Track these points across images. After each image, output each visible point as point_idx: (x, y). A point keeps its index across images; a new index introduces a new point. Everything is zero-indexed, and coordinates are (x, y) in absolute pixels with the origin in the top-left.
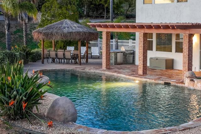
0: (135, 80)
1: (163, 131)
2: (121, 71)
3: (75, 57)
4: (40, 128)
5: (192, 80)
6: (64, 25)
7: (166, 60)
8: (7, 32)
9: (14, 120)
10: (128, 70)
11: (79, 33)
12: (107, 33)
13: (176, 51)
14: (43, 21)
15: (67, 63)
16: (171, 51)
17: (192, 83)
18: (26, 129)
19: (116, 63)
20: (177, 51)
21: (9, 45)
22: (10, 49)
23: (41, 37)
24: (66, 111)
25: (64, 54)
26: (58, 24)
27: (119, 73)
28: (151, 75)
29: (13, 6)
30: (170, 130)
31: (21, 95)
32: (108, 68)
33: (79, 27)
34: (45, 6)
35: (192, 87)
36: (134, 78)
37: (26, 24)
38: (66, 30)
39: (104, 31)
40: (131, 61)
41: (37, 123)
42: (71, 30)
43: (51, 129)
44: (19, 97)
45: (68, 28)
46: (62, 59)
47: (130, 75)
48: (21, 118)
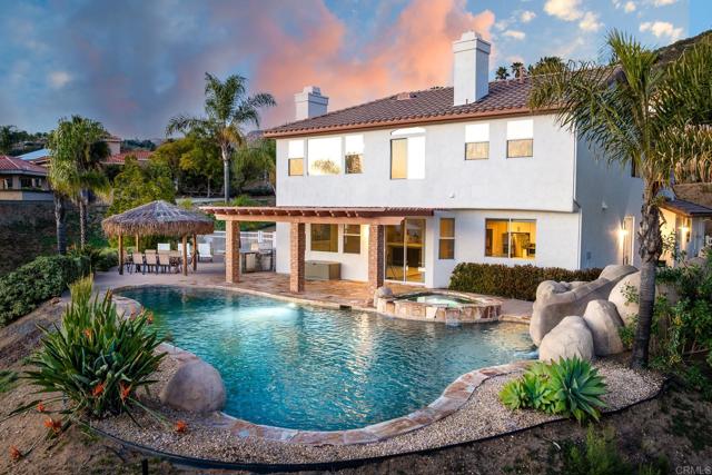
0: (287, 302)
1: (408, 424)
2: (259, 285)
3: (175, 262)
4: (160, 437)
5: (391, 302)
6: (157, 210)
7: (330, 266)
8: (58, 223)
9: (101, 419)
10: (269, 284)
11: (183, 223)
12: (234, 223)
13: (345, 251)
14: (116, 203)
15: (162, 272)
16: (336, 251)
17: (392, 307)
18: (129, 443)
19: (245, 271)
20: (347, 250)
21: (63, 246)
22: (64, 253)
23: (118, 230)
24: (206, 391)
25: (158, 258)
26: (147, 208)
27: (257, 289)
28: (313, 292)
29: (70, 179)
30: (419, 421)
31: (117, 369)
32: (237, 281)
33: (182, 213)
34: (120, 179)
35: (390, 314)
36: (286, 298)
37: (84, 206)
38: (161, 219)
39: (229, 219)
40: (268, 267)
41: (151, 423)
42: (169, 219)
43: (183, 439)
44: (113, 375)
45: (165, 214)
46: (153, 265)
47: (278, 293)
48: (114, 414)
